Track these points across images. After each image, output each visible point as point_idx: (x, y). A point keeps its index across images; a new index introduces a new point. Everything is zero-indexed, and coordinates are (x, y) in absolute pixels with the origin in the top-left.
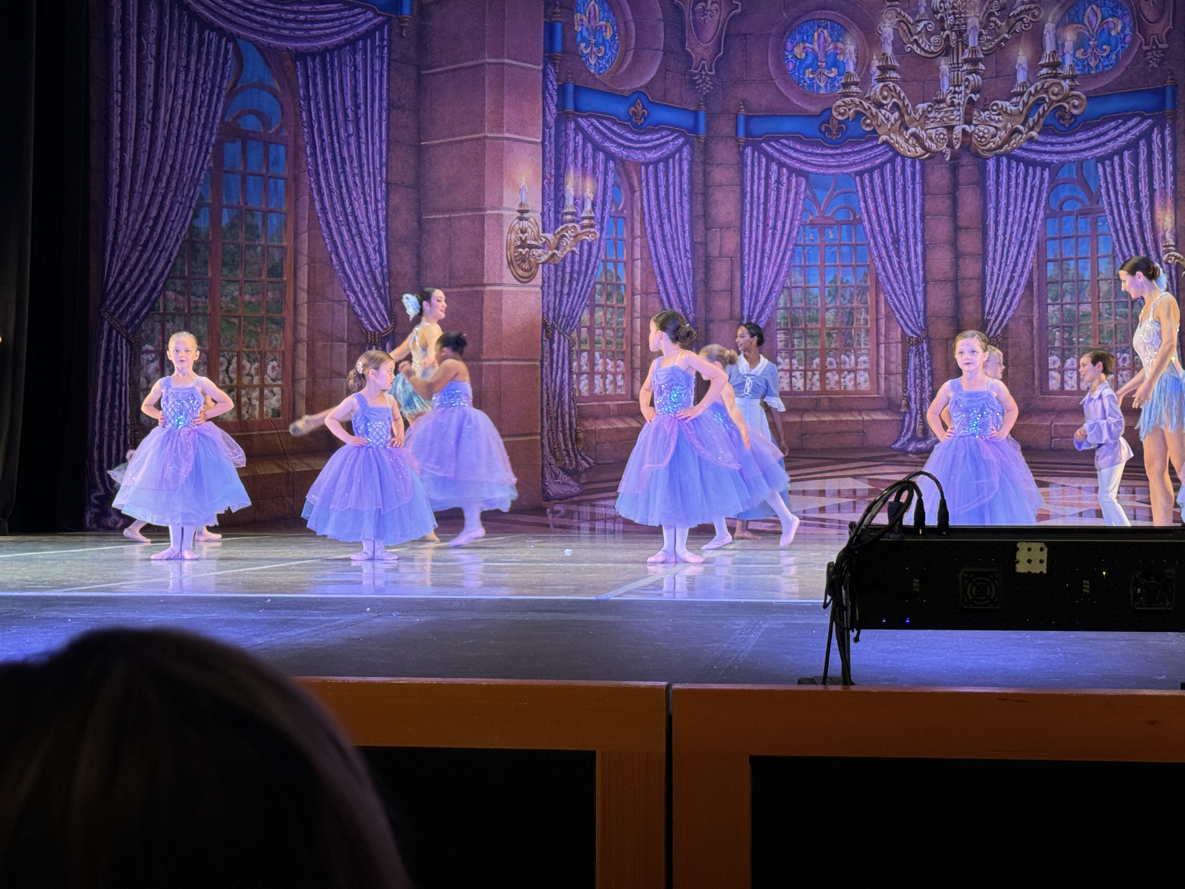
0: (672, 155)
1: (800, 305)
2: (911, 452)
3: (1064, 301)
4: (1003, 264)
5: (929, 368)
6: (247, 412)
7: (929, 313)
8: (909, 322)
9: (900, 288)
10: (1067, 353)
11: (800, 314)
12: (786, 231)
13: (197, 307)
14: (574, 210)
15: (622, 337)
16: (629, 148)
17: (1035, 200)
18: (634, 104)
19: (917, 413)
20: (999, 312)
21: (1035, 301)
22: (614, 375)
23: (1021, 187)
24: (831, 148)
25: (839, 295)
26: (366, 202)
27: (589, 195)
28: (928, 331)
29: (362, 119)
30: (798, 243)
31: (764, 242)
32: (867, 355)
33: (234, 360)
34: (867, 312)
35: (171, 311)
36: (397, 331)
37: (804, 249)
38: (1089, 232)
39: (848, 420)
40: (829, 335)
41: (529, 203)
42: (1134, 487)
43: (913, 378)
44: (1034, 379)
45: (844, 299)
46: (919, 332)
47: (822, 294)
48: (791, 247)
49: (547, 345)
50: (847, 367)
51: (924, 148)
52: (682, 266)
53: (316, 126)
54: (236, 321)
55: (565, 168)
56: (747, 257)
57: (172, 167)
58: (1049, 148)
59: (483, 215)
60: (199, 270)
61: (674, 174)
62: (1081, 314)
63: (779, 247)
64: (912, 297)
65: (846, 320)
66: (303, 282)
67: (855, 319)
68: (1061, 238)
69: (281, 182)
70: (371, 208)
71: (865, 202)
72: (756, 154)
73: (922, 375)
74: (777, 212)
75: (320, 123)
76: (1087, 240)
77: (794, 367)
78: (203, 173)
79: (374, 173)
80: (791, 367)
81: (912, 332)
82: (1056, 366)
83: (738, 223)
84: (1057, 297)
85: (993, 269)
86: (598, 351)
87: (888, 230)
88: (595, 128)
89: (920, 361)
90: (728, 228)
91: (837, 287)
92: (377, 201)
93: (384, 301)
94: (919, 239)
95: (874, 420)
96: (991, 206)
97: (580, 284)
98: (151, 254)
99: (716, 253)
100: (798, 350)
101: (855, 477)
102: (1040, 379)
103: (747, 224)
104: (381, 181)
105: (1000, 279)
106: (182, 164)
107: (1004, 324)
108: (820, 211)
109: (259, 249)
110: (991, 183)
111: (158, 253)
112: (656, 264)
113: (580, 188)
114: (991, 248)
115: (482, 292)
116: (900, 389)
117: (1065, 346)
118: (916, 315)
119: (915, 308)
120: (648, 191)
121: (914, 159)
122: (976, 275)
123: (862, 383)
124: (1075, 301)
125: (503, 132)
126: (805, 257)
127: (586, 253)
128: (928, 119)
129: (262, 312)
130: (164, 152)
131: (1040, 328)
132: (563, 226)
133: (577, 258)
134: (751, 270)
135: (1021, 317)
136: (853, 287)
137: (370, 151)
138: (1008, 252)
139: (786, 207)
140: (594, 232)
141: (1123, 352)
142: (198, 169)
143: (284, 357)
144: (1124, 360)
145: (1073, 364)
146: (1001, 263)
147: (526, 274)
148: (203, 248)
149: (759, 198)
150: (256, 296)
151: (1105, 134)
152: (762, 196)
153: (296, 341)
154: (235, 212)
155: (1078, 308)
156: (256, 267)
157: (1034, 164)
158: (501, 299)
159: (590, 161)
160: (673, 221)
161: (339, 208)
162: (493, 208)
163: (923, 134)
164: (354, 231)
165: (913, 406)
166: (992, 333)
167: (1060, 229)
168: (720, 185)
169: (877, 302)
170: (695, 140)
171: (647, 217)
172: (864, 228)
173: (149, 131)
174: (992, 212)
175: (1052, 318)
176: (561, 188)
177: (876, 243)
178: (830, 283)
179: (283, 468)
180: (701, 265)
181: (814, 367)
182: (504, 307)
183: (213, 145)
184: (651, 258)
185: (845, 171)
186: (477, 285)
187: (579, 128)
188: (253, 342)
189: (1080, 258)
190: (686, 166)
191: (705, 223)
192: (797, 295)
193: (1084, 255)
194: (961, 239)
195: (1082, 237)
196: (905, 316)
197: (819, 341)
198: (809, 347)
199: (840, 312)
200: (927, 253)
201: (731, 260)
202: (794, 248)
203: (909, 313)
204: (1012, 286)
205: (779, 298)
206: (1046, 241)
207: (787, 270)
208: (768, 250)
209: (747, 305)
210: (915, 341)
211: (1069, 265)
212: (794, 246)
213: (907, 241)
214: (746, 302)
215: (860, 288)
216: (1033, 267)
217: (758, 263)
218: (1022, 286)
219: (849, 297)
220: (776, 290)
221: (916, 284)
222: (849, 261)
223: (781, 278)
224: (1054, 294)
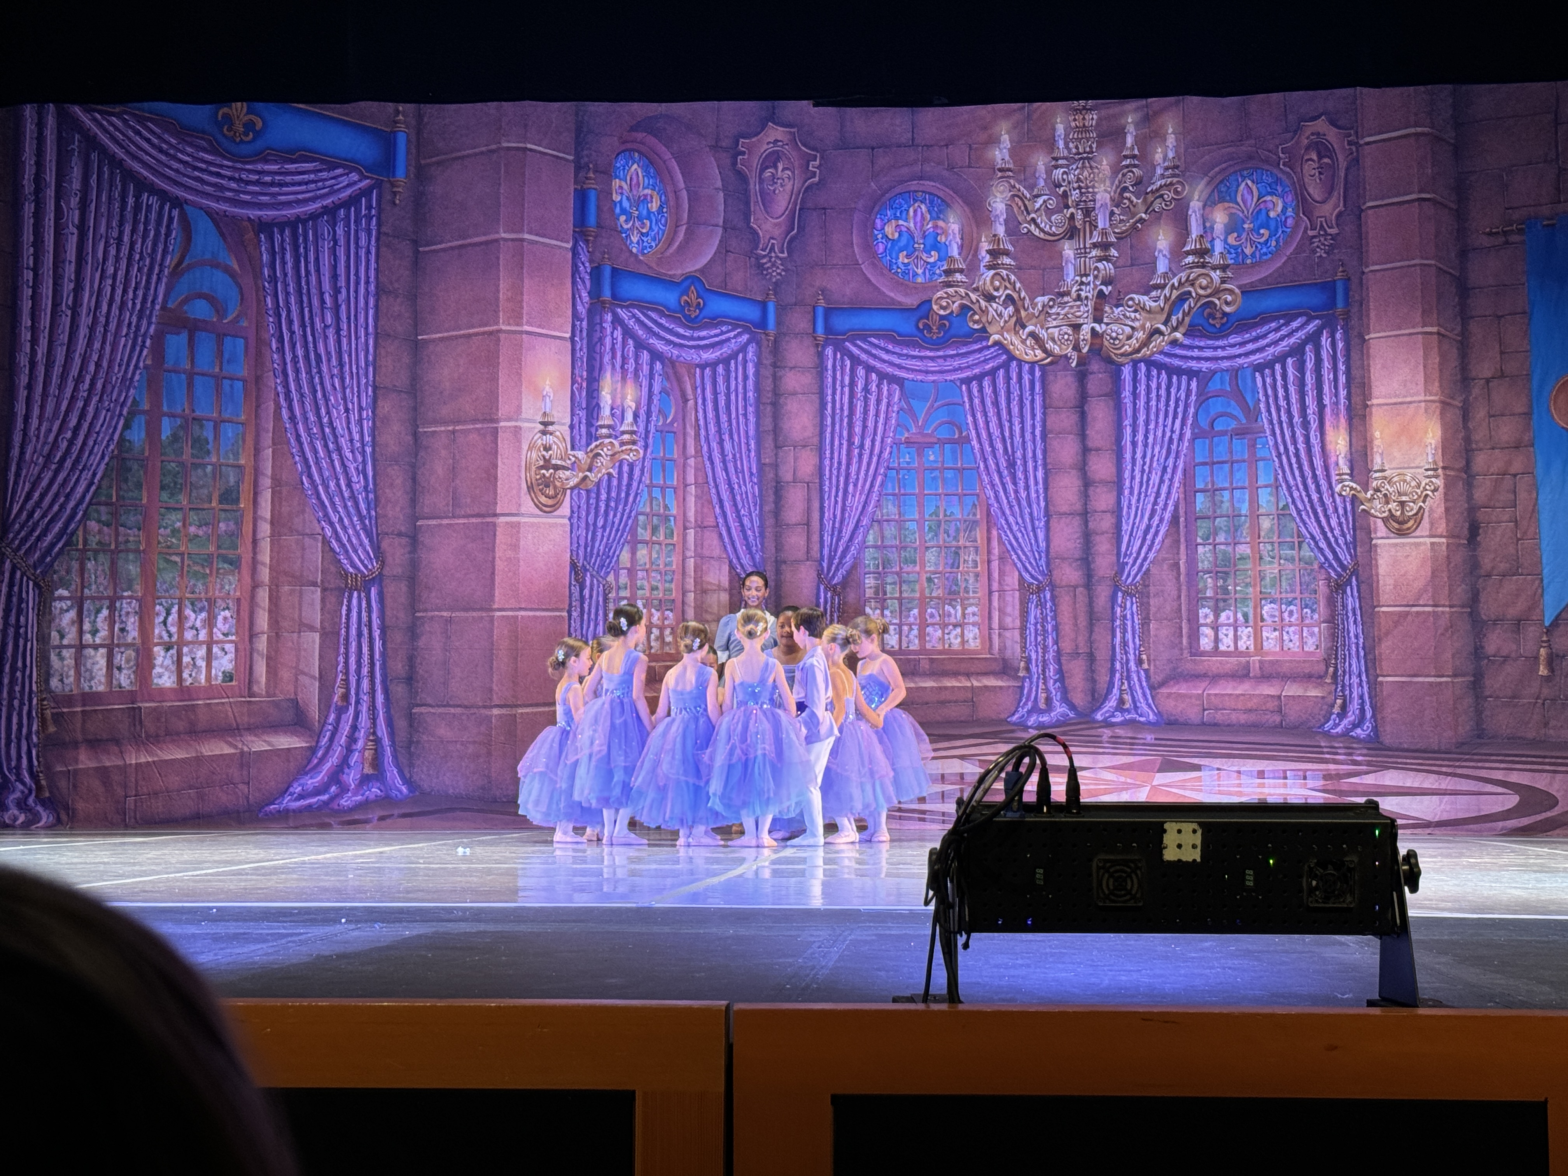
0: (734, 356)
1: (894, 543)
2: (1031, 727)
3: (1218, 541)
4: (1143, 495)
5: (1054, 622)
6: (191, 675)
7: (1052, 554)
8: (1027, 565)
9: (1017, 523)
10: (1221, 604)
11: (893, 556)
12: (877, 451)
13: (127, 541)
14: (610, 422)
15: (671, 581)
16: (681, 346)
17: (1180, 416)
18: (686, 292)
19: (1038, 678)
20: (1139, 553)
21: (1182, 540)
22: (662, 629)
23: (1163, 399)
24: (931, 350)
25: (942, 531)
26: (347, 410)
27: (630, 403)
28: (1051, 575)
29: (343, 307)
30: (891, 465)
31: (849, 464)
32: (977, 605)
33: (175, 609)
34: (977, 552)
35: (94, 546)
36: (385, 572)
37: (898, 473)
38: (1246, 456)
39: (953, 687)
40: (929, 580)
41: (555, 413)
42: (1306, 771)
43: (1033, 635)
44: (1181, 636)
45: (948, 536)
46: (1040, 577)
47: (921, 528)
48: (882, 471)
49: (576, 591)
50: (953, 620)
51: (1045, 351)
52: (746, 493)
53: (284, 315)
54: (177, 559)
55: (600, 369)
56: (827, 483)
57: (98, 365)
58: (1196, 353)
59: (497, 428)
60: (131, 494)
61: (736, 378)
62: (1238, 556)
63: (867, 471)
64: (1031, 534)
65: (950, 561)
66: (266, 509)
67: (962, 560)
68: (1214, 463)
69: (239, 385)
70: (354, 417)
71: (974, 416)
72: (839, 356)
73: (1045, 631)
74: (865, 427)
75: (289, 311)
76: (1244, 465)
78: (138, 372)
79: (358, 373)
81: (1032, 576)
82: (1208, 621)
83: (816, 440)
84: (1209, 535)
85: (1130, 500)
86: (642, 599)
87: (1001, 451)
88: (638, 320)
89: (1042, 613)
90: (804, 446)
91: (940, 521)
92: (361, 409)
93: (369, 535)
94: (1040, 462)
95: (986, 687)
96: (1127, 422)
97: (619, 515)
98: (68, 475)
99: (789, 477)
100: (891, 598)
101: (962, 757)
102: (1189, 637)
103: (828, 441)
104: (367, 384)
105: (1139, 512)
106: (111, 362)
107: (1144, 569)
108: (917, 426)
109: (209, 468)
110: (1127, 393)
111: (78, 473)
112: (713, 491)
113: (619, 396)
114: (1127, 474)
115: (494, 525)
116: (1018, 648)
117: (1219, 596)
118: (1037, 556)
119: (1035, 548)
120: (704, 400)
121: (1033, 364)
122: (1110, 507)
123: (971, 641)
124: (1230, 540)
125: (522, 325)
126: (899, 483)
127: (626, 476)
128: (1050, 315)
129: (212, 549)
130: (88, 345)
131: (1188, 574)
132: (598, 443)
133: (615, 482)
134: (833, 498)
135: (1164, 560)
136: (959, 520)
137: (353, 346)
138: (1149, 479)
139: (876, 422)
140: (636, 450)
141: (1290, 603)
142: (132, 367)
143: (239, 605)
144: (1291, 613)
145: (1229, 618)
146: (1140, 494)
147: (550, 502)
148: (135, 467)
149: (842, 409)
150: (204, 528)
151: (1264, 336)
152: (846, 407)
153: (255, 586)
154: (179, 421)
155: (1234, 549)
156: (206, 491)
157: (1179, 372)
158: (518, 532)
159: (632, 361)
160: (736, 437)
161: (312, 417)
162: (509, 419)
163: (1043, 334)
164: (331, 446)
165: (1034, 669)
166: (1130, 579)
167: (1211, 451)
168: (795, 394)
169: (989, 540)
170: (763, 336)
171: (703, 432)
172: (973, 448)
173: (69, 319)
174: (1128, 430)
175: (1203, 562)
176: (595, 395)
177: (987, 467)
178: (931, 515)
179: (236, 747)
180: (771, 492)
181: (911, 620)
182: (522, 543)
183: (152, 337)
184: (707, 483)
185: (948, 378)
186: (489, 516)
187: (617, 321)
188: (200, 586)
189: (1236, 488)
190: (751, 370)
191: (775, 440)
192: (890, 531)
193: (1239, 485)
194: (1090, 463)
195: (1237, 462)
196: (1023, 558)
197: (917, 587)
198: (905, 595)
199: (943, 552)
200: (1050, 479)
201: (808, 486)
202: (886, 471)
203: (1028, 553)
204: (1154, 521)
205: (868, 533)
206: (1194, 467)
207: (877, 499)
208: (853, 474)
209: (828, 542)
210: (1036, 588)
211: (1223, 497)
212: (886, 469)
213: (1025, 465)
214: (827, 538)
215: (968, 523)
216: (1178, 498)
217: (841, 490)
218: (1166, 522)
219: (954, 534)
220: (864, 524)
221: (1036, 518)
222: (954, 489)
223: (870, 509)
224: (1204, 531)
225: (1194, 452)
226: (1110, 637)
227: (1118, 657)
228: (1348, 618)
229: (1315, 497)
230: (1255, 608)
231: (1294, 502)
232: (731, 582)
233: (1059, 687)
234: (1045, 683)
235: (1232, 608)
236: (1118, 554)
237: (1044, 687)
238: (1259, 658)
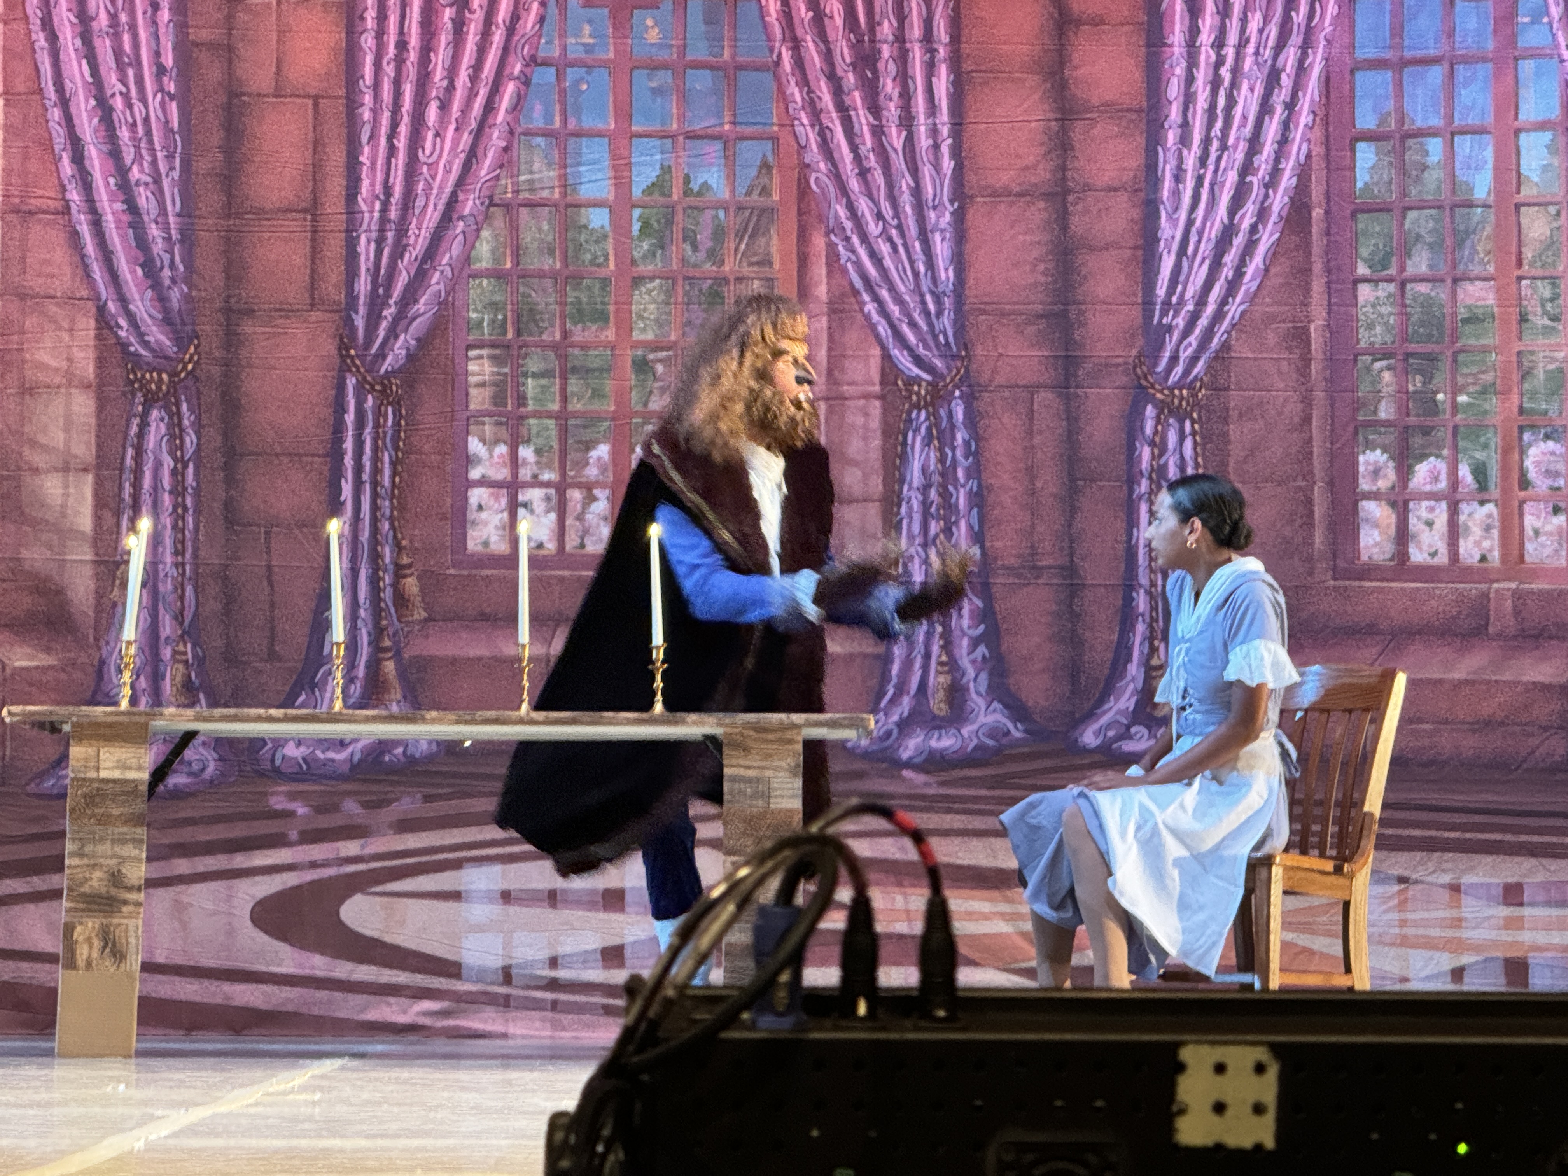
1: (548, 263)
2: (909, 765)
3: (1410, 271)
4: (1215, 144)
5: (973, 485)
7: (971, 301)
8: (905, 329)
9: (879, 216)
10: (1417, 441)
12: (502, 14)
19: (929, 634)
20: (1201, 302)
21: (1318, 267)
25: (678, 234)
28: (969, 357)
30: (541, 54)
37: (560, 76)
38: (1490, 45)
40: (642, 366)
43: (917, 518)
44: (1309, 524)
45: (695, 248)
46: (938, 363)
47: (620, 225)
48: (517, 68)
52: (147, 120)
56: (368, 99)
62: (1463, 313)
63: (477, 67)
64: (917, 245)
68: (1404, 63)
73: (949, 506)
76: (1484, 70)
77: (525, 474)
80: (515, 474)
81: (918, 361)
82: (1383, 484)
84: (1388, 255)
85: (1180, 159)
87: (839, 21)
89: (942, 460)
91: (672, 208)
94: (942, 52)
99: (263, 80)
100: (537, 415)
102: (1332, 527)
105: (1205, 192)
107: (1215, 343)
112: (56, 114)
114: (1174, 90)
117: (1412, 420)
118: (932, 307)
119: (926, 284)
122: (1127, 177)
124: (1443, 269)
126: (563, 104)
131: (1330, 360)
134: (383, 141)
135: (1271, 319)
136: (724, 206)
138: (1231, 103)
145: (1436, 479)
146: (1207, 141)
155: (1454, 293)
166: (1179, 370)
167: (1398, 31)
169: (803, 261)
172: (763, 11)
175: (1370, 327)
177: (799, 63)
178: (649, 190)
180: (213, 121)
181: (592, 472)
184: (41, 91)
189: (1463, 132)
192: (537, 230)
193: (1472, 120)
194: (1076, 58)
195: (1467, 60)
196: (895, 310)
197: (609, 385)
198: (576, 405)
199: (680, 291)
200: (969, 99)
201: (316, 105)
202: (528, 71)
203: (907, 298)
204: (1243, 217)
205: (478, 237)
206: (1352, 72)
207: (504, 144)
208: (439, 74)
209: (368, 259)
210: (927, 392)
211: (1427, 153)
212: (527, 65)
213: (903, 58)
214: (365, 248)
215: (747, 213)
216: (1309, 156)
217: (406, 119)
218: (1274, 218)
219: (710, 244)
220: (467, 211)
221: (930, 204)
222: (712, 122)
223: (483, 172)
224: (1376, 245)
225: (1352, 32)
226: (1121, 525)
227: (1144, 580)
230: (1506, 451)
232: (100, 362)
233: (984, 657)
234: (948, 647)
235: (1445, 452)
236: (1148, 303)
237: (944, 658)
238: (1513, 585)
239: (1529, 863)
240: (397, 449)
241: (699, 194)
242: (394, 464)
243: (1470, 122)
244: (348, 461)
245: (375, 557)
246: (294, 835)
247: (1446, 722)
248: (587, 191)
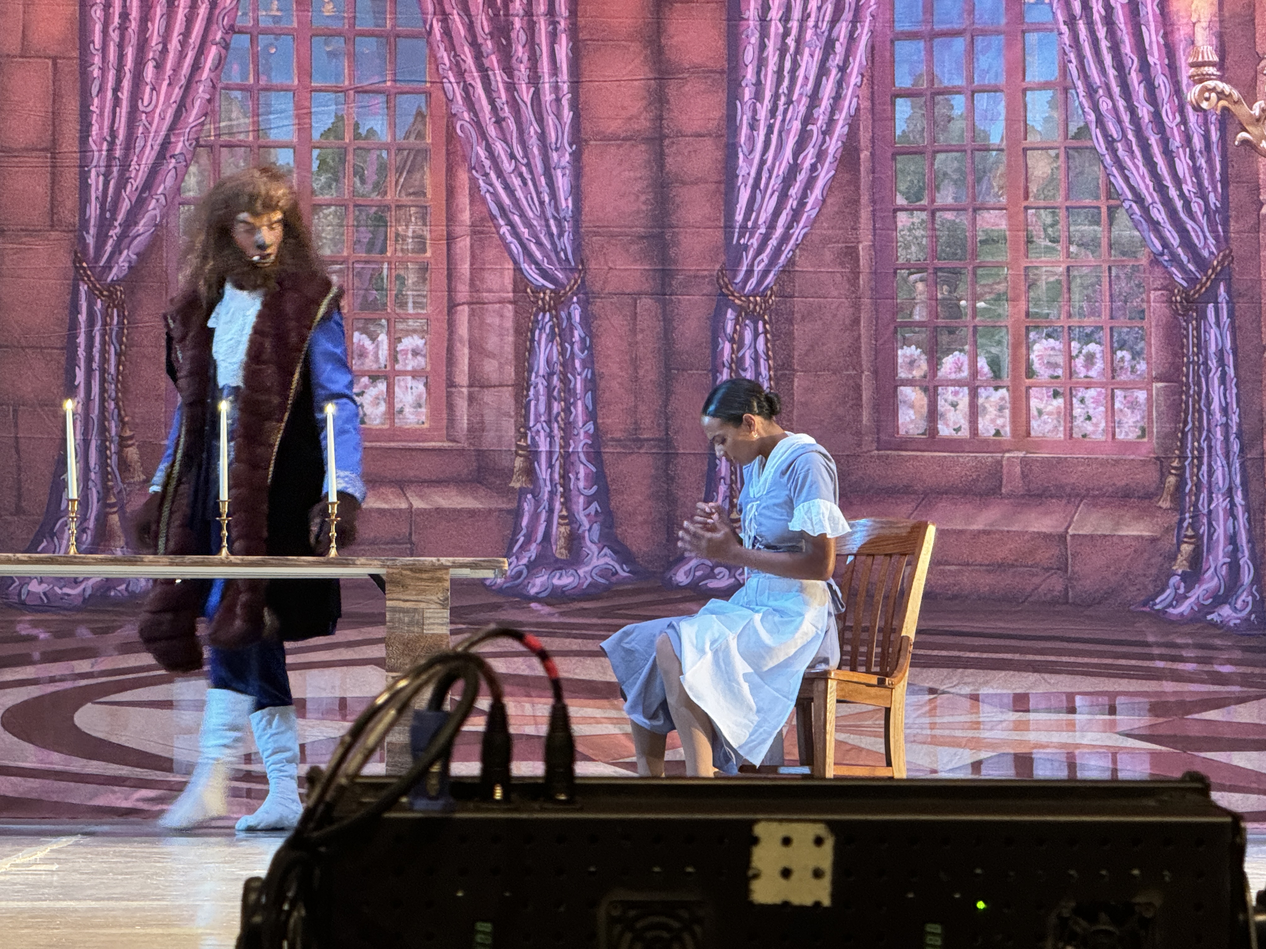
2: (535, 598)
3: (939, 202)
4: (783, 99)
5: (588, 373)
7: (586, 225)
8: (533, 247)
9: (512, 156)
10: (944, 338)
19: (552, 493)
20: (771, 226)
25: (349, 170)
28: (583, 271)
30: (239, 24)
31: (145, 19)
32: (422, 333)
34: (424, 219)
37: (253, 41)
38: (1003, 21)
42: (1113, 695)
43: (543, 399)
44: (858, 405)
45: (363, 182)
46: (560, 275)
47: (302, 162)
48: (218, 35)
50: (369, 364)
56: (97, 60)
62: (981, 236)
63: (186, 34)
64: (543, 179)
65: (366, 237)
67: (391, 235)
68: (934, 35)
73: (568, 390)
76: (998, 41)
81: (544, 274)
82: (917, 373)
84: (922, 189)
85: (755, 111)
89: (562, 353)
91: (344, 149)
94: (563, 25)
95: (439, 510)
99: (11, 44)
102: (877, 408)
105: (774, 138)
107: (783, 259)
114: (750, 55)
116: (509, 428)
117: (940, 321)
118: (554, 230)
119: (549, 211)
122: (712, 125)
123: (407, 410)
124: (965, 201)
126: (256, 65)
131: (875, 273)
134: (109, 94)
135: (826, 241)
136: (387, 148)
138: (795, 66)
141: (1088, 338)
144: (1090, 359)
145: (959, 369)
146: (776, 97)
155: (974, 219)
165: (543, 472)
166: (753, 281)
167: (929, 9)
169: (451, 192)
175: (907, 247)
177: (447, 32)
178: (326, 134)
189: (981, 91)
193: (989, 80)
194: (671, 30)
195: (984, 33)
196: (525, 232)
199: (351, 216)
200: (584, 62)
201: (55, 64)
202: (227, 37)
203: (535, 223)
204: (805, 158)
205: (186, 172)
206: (892, 42)
207: (208, 97)
208: (155, 41)
209: (97, 189)
210: (550, 298)
211: (952, 107)
212: (227, 33)
213: (531, 28)
214: (95, 180)
215: (406, 153)
216: (858, 109)
217: (128, 76)
218: (829, 159)
219: (375, 177)
220: (178, 151)
221: (553, 146)
222: (376, 79)
223: (191, 120)
224: (912, 181)
225: (893, 9)
228: (1208, 371)
229: (1144, 111)
230: (1016, 347)
231: (1100, 122)
233: (597, 511)
234: (567, 503)
235: (967, 347)
236: (729, 227)
237: (564, 513)
238: (1021, 454)
239: (1033, 677)
240: (121, 343)
241: (366, 138)
242: (118, 355)
243: (986, 82)
244: (81, 352)
245: (103, 430)
246: (36, 655)
247: (968, 564)
248: (275, 135)
